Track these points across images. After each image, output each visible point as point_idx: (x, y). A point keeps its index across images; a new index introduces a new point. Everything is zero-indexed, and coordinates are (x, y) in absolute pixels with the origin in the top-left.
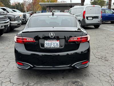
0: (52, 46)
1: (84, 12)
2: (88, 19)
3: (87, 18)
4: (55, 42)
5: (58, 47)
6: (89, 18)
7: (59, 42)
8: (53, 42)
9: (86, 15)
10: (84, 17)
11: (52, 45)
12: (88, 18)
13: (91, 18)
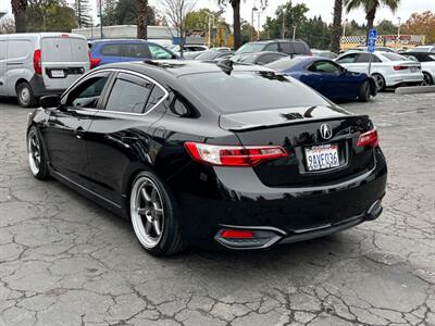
0: (325, 165)
1: (38, 54)
2: (50, 77)
3: (49, 71)
4: (328, 152)
5: (338, 164)
6: (54, 74)
7: (336, 150)
8: (324, 152)
9: (44, 64)
10: (38, 69)
11: (324, 162)
12: (53, 72)
13: (62, 74)
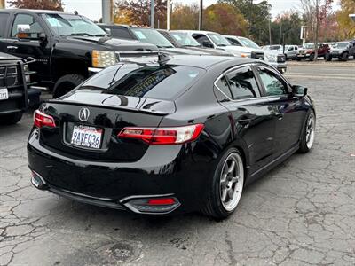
0: (86, 143)
4: (93, 133)
5: (97, 147)
7: (100, 134)
8: (89, 133)
11: (87, 140)
